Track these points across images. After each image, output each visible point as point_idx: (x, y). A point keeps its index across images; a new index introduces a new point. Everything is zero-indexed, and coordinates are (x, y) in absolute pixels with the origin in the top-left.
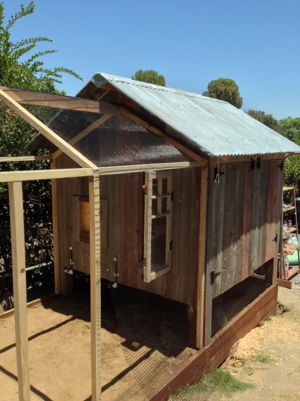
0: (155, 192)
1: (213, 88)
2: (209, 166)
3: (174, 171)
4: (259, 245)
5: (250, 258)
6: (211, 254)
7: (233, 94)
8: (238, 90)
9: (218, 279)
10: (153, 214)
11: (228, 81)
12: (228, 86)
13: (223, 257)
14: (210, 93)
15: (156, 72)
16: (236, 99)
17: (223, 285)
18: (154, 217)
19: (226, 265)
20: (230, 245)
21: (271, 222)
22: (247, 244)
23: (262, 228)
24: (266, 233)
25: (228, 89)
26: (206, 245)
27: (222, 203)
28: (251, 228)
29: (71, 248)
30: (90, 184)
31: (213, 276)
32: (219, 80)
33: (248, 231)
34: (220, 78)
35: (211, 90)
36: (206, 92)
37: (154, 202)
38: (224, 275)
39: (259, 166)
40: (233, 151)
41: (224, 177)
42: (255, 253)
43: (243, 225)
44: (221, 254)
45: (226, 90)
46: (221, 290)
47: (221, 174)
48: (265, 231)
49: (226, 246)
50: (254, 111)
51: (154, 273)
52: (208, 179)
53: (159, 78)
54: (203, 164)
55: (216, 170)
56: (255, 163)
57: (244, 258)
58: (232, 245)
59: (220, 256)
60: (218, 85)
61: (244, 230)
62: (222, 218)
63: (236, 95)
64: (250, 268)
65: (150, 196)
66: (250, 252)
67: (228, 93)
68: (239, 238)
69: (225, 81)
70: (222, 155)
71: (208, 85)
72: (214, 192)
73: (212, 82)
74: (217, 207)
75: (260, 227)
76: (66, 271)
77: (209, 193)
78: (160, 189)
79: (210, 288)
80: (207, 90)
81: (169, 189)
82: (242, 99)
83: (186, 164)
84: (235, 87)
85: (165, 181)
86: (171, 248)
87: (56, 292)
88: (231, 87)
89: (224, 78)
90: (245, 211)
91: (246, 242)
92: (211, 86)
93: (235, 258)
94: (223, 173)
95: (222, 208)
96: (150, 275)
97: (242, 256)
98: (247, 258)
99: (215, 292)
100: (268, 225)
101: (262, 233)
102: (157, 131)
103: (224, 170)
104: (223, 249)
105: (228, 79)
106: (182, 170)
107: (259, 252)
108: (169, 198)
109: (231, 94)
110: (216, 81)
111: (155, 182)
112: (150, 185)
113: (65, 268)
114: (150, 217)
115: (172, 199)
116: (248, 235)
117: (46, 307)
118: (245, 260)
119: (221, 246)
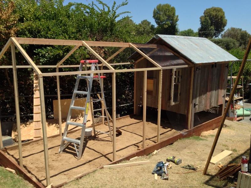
0: (175, 75)
1: (207, 14)
2: (195, 67)
3: (182, 68)
4: (215, 97)
5: (210, 102)
6: (194, 97)
7: (221, 17)
8: (224, 15)
9: (197, 106)
10: (175, 82)
11: (218, 9)
12: (218, 12)
13: (199, 99)
14: (205, 17)
15: (170, 5)
16: (223, 21)
17: (199, 109)
18: (175, 83)
19: (200, 102)
20: (202, 95)
21: (221, 89)
22: (210, 96)
23: (217, 91)
24: (219, 94)
25: (218, 14)
26: (193, 94)
27: (199, 80)
28: (211, 90)
29: (141, 97)
30: (160, 72)
31: (195, 105)
32: (212, 9)
33: (210, 91)
34: (213, 7)
35: (206, 15)
36: (202, 16)
37: (175, 78)
38: (199, 106)
39: (216, 66)
40: (203, 61)
41: (200, 70)
42: (213, 100)
43: (208, 88)
44: (198, 97)
45: (216, 15)
46: (197, 111)
47: (199, 69)
48: (218, 92)
49: (200, 95)
50: (235, 28)
51: (174, 103)
52: (194, 71)
53: (172, 9)
54: (193, 66)
55: (197, 68)
56: (214, 65)
57: (208, 101)
58: (203, 95)
59: (198, 99)
60: (211, 11)
61: (208, 91)
62: (199, 85)
63: (223, 18)
64: (210, 105)
65: (174, 77)
66: (211, 99)
67: (218, 17)
68: (206, 93)
69: (216, 9)
70: (199, 63)
71: (204, 12)
72: (196, 76)
73: (207, 10)
74: (197, 81)
75: (216, 90)
76: (139, 105)
77: (194, 76)
78: (177, 74)
79: (193, 109)
80: (203, 15)
81: (180, 74)
82: (227, 20)
83: (187, 66)
84: (222, 13)
85: (179, 72)
86: (180, 95)
87: (135, 113)
88: (220, 13)
89: (215, 7)
90: (209, 83)
91: (209, 95)
92: (206, 12)
93: (204, 101)
94: (200, 69)
95: (199, 81)
96: (173, 103)
97: (207, 100)
98: (209, 101)
99: (195, 111)
100: (220, 90)
101: (217, 93)
102: (177, 54)
103: (200, 68)
104: (199, 96)
105: (218, 8)
106: (185, 68)
107: (215, 100)
108: (180, 77)
109: (220, 18)
110: (209, 9)
111: (176, 72)
112: (174, 73)
113: (139, 104)
114: (173, 84)
115: (181, 78)
116: (210, 93)
117: (131, 118)
118: (208, 102)
119: (198, 95)
